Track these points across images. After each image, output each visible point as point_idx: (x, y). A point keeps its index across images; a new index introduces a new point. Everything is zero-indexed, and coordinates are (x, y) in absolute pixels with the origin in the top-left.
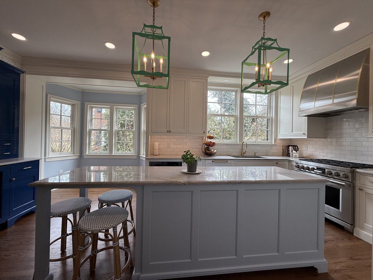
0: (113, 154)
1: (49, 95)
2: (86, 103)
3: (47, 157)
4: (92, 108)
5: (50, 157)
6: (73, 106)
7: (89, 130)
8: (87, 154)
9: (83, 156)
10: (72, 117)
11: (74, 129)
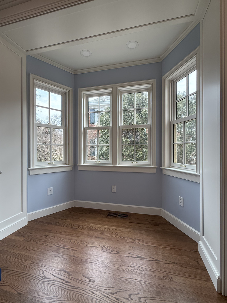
0: (118, 165)
1: (32, 76)
2: (79, 89)
3: (32, 168)
4: (87, 97)
5: (35, 167)
6: (64, 95)
7: (84, 129)
8: (82, 164)
9: (78, 166)
10: (64, 111)
11: (66, 128)
